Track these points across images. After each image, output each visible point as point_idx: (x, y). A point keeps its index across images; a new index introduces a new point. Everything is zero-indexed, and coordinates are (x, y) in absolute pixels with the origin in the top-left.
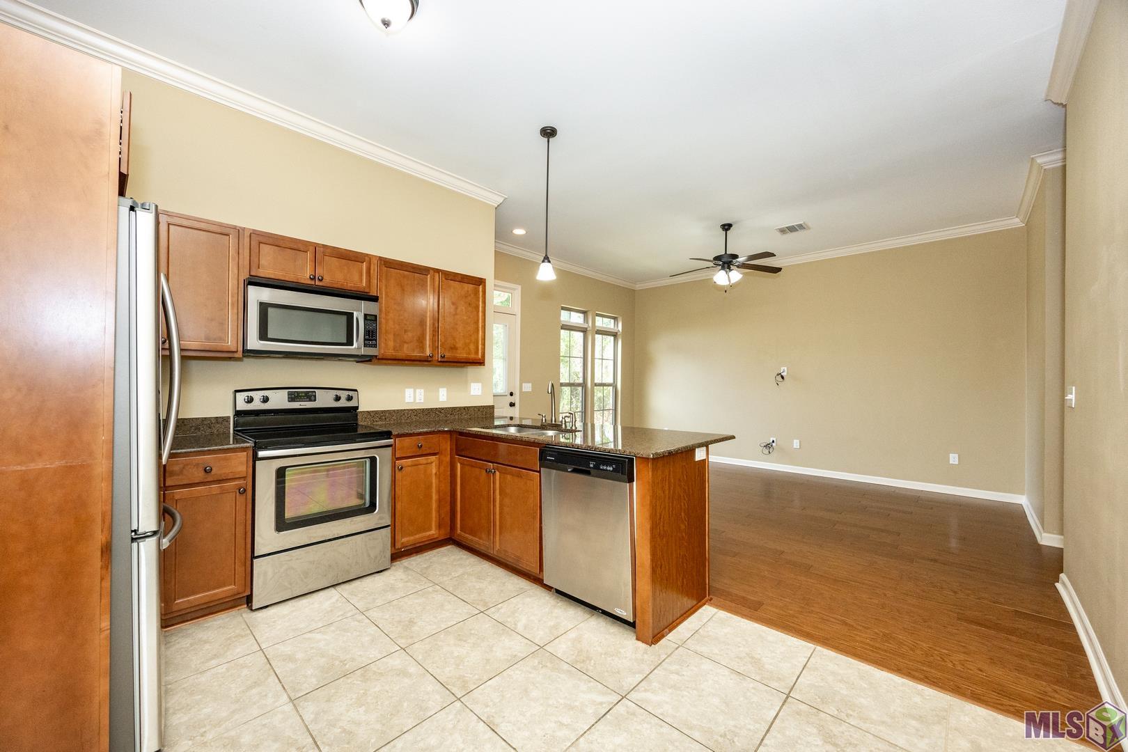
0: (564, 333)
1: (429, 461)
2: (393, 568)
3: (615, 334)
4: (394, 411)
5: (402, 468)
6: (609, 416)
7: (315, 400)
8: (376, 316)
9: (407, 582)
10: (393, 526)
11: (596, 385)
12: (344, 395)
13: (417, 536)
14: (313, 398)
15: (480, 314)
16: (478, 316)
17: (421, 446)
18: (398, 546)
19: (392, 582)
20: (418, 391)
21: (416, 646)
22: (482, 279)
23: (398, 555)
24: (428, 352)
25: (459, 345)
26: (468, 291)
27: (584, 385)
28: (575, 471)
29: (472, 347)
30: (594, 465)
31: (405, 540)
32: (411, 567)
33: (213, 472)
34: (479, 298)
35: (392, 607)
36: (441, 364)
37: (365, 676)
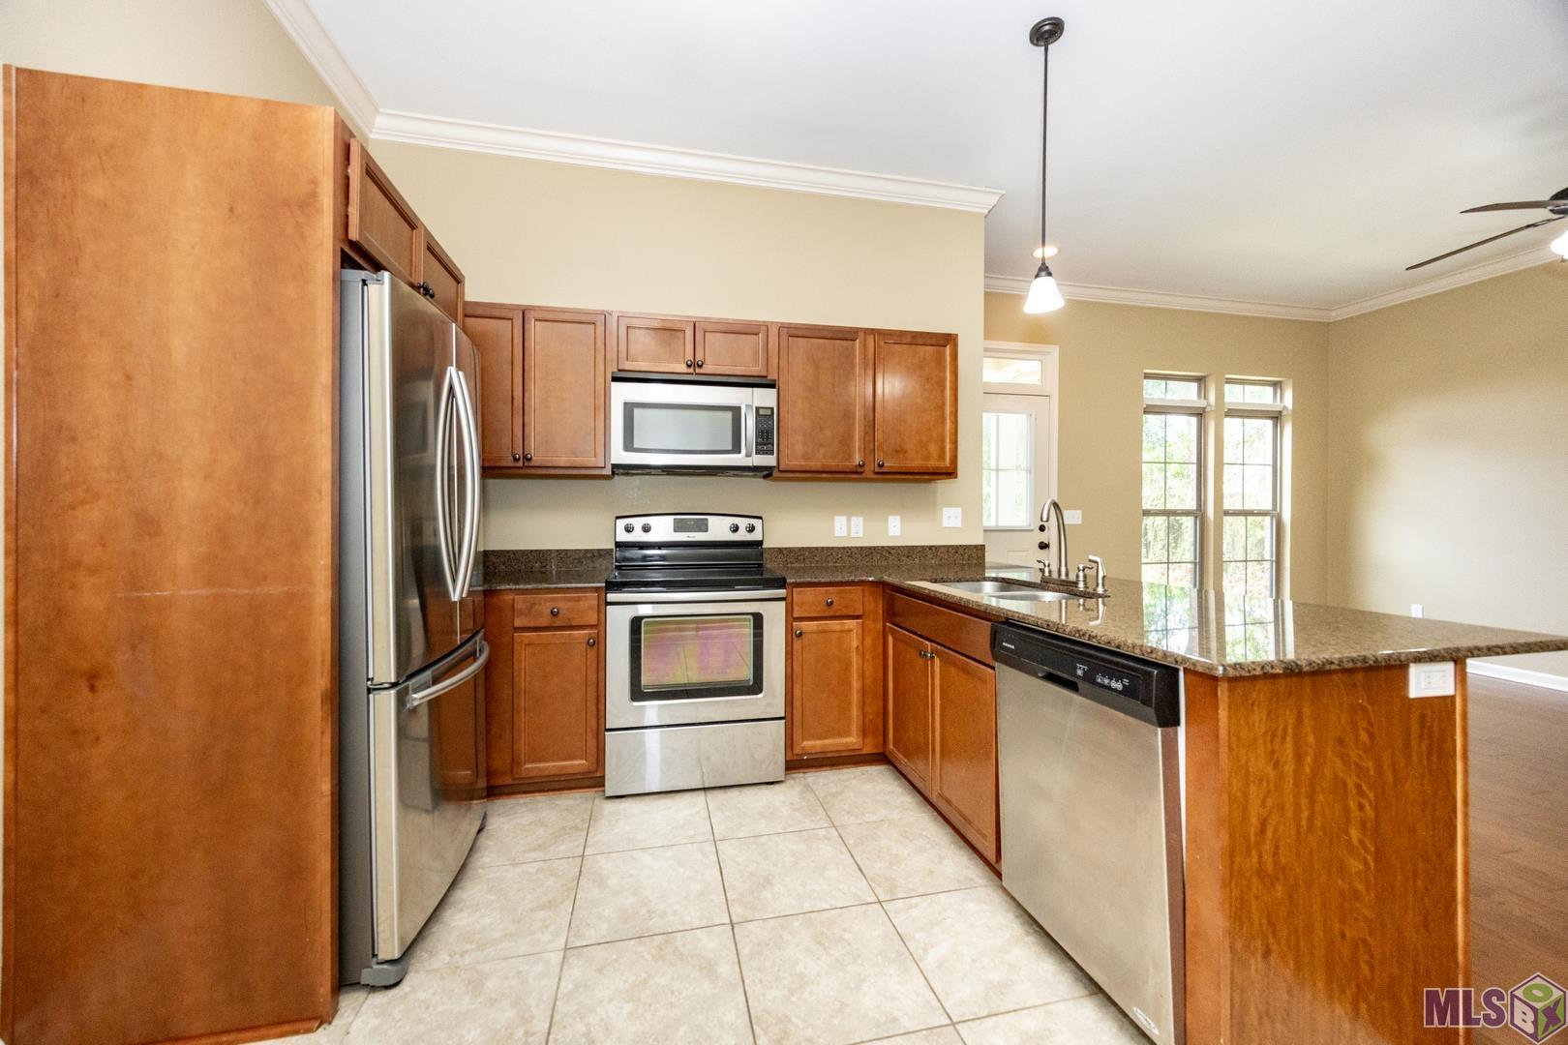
0: (1152, 422)
1: (846, 628)
2: (790, 782)
3: (1276, 415)
4: (817, 548)
5: (801, 634)
6: (1263, 576)
7: (707, 531)
8: (772, 409)
9: (797, 810)
10: (788, 718)
11: (1227, 513)
12: (743, 523)
13: (826, 741)
14: (704, 528)
15: (948, 393)
16: (943, 396)
17: (832, 603)
18: (797, 750)
19: (777, 804)
20: (854, 519)
21: (751, 926)
22: (950, 335)
23: (797, 763)
24: (857, 459)
25: (910, 446)
26: (925, 358)
27: (1199, 514)
28: (1050, 678)
29: (933, 448)
30: (1085, 672)
31: (811, 745)
32: (814, 787)
33: (560, 615)
34: (944, 367)
35: (755, 846)
36: (880, 476)
37: (661, 949)
